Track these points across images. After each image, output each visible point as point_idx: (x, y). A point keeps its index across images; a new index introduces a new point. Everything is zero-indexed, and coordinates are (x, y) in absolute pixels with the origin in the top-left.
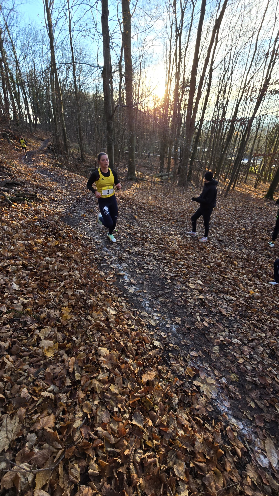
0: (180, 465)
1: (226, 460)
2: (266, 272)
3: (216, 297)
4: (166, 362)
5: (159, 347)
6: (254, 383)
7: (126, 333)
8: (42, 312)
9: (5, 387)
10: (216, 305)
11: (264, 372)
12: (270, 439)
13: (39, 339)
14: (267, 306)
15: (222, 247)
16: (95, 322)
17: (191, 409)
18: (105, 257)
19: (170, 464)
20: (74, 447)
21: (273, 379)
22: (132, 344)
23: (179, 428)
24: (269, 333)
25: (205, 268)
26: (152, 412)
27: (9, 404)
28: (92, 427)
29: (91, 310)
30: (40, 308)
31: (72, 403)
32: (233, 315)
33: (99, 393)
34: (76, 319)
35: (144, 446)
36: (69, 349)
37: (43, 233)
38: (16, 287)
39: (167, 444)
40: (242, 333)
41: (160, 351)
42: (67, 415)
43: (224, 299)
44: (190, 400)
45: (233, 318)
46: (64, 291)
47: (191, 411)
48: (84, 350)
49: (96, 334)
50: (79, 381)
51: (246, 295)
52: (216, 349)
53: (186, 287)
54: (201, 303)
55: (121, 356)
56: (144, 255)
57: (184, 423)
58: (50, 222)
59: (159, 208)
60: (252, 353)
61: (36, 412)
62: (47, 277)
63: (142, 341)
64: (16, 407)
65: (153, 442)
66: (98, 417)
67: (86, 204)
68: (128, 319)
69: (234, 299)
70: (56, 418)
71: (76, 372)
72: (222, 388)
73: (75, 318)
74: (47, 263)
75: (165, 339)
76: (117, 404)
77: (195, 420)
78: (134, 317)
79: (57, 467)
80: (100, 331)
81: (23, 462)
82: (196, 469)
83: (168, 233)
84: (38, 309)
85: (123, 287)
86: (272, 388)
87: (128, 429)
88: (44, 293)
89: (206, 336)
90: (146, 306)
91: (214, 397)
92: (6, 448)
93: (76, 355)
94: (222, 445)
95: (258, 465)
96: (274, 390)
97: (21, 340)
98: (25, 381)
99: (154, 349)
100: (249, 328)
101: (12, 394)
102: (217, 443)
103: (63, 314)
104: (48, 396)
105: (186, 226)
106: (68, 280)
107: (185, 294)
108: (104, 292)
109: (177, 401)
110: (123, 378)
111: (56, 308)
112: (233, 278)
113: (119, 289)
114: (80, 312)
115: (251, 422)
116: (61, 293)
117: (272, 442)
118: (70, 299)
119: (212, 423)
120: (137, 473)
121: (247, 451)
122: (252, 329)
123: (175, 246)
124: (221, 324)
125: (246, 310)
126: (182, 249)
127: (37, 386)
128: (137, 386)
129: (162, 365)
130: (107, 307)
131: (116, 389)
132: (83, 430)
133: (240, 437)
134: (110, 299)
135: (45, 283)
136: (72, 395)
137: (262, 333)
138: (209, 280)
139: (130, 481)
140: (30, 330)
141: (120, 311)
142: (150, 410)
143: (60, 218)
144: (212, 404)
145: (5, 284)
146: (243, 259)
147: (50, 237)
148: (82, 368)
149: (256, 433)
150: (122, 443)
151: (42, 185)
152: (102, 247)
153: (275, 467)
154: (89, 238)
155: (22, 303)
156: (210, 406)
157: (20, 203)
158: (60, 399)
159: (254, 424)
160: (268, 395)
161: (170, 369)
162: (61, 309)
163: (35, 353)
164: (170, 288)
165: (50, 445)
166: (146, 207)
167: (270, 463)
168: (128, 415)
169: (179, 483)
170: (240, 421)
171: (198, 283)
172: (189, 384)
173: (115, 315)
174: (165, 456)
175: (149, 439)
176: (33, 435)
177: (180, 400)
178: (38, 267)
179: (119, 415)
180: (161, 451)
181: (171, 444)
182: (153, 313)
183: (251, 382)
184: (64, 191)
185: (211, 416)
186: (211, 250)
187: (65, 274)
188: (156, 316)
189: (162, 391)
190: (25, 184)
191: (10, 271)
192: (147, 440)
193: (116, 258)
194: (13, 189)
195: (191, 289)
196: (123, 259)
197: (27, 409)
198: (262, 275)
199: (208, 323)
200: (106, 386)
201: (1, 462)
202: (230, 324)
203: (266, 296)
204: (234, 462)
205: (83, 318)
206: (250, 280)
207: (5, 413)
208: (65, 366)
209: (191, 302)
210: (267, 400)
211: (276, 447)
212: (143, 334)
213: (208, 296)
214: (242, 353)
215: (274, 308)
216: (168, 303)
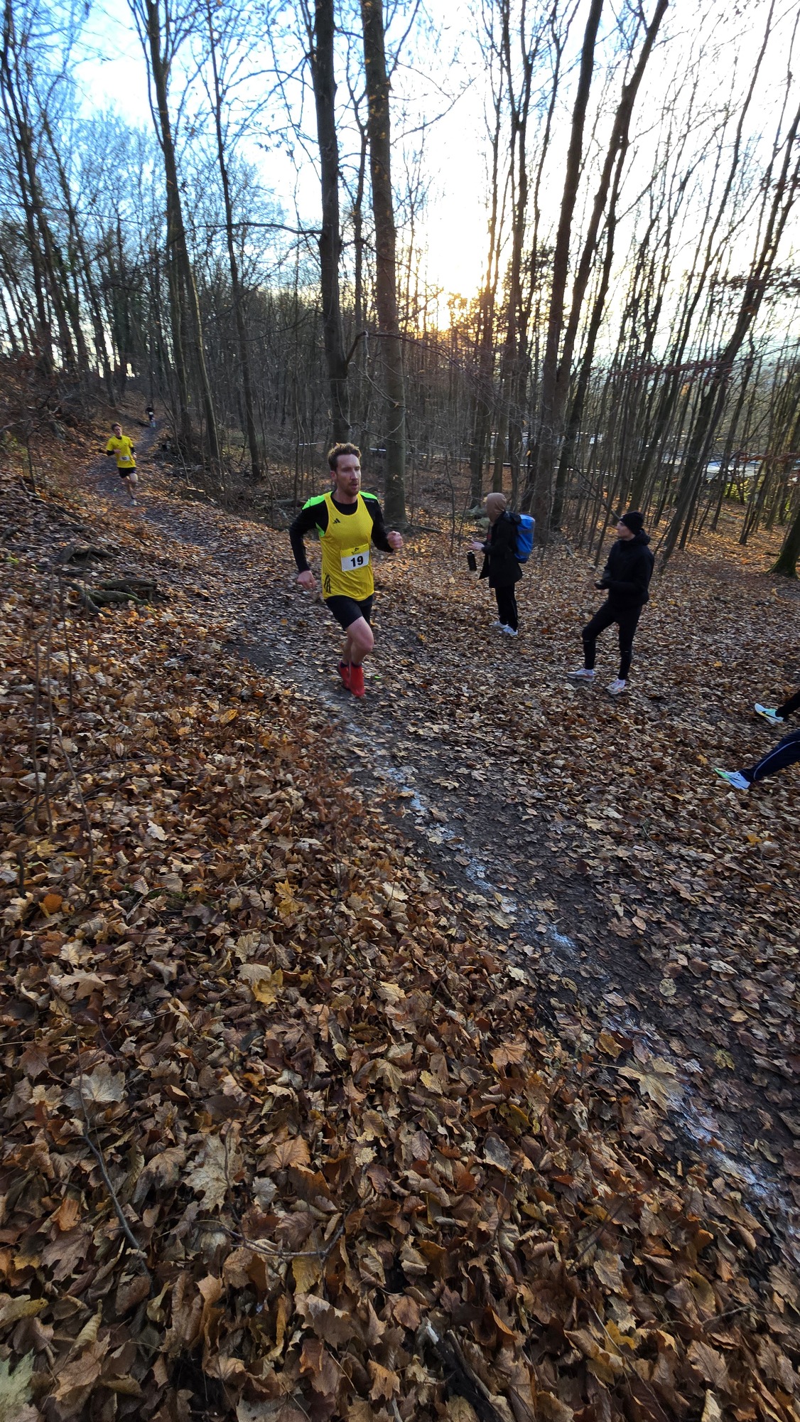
0: (610, 1262)
1: (719, 1254)
3: (659, 852)
4: (546, 1020)
5: (525, 983)
6: (777, 1073)
7: (439, 948)
8: (230, 896)
9: (182, 1073)
10: (661, 874)
14: (797, 874)
15: (663, 714)
16: (358, 919)
17: (620, 1134)
18: (356, 750)
20: (363, 1210)
22: (456, 975)
23: (597, 1178)
25: (622, 775)
26: (528, 1137)
27: (197, 1110)
28: (393, 1168)
29: (343, 888)
30: (225, 886)
31: (338, 1111)
32: (710, 900)
33: (395, 1090)
34: (313, 913)
35: (519, 1216)
36: (310, 986)
37: (191, 687)
38: (157, 831)
39: (573, 1213)
40: (735, 945)
41: (527, 994)
42: (335, 1140)
43: (682, 857)
44: (616, 1113)
45: (711, 909)
46: (270, 843)
47: (622, 1140)
48: (345, 988)
49: (365, 949)
50: (346, 1065)
51: (738, 846)
52: (668, 988)
53: (579, 826)
54: (622, 870)
55: (434, 1003)
56: (457, 743)
57: (608, 1167)
58: (201, 656)
59: (481, 609)
60: (766, 997)
61: (262, 1132)
62: (224, 806)
64: (218, 1120)
65: (540, 1207)
66: (402, 1148)
67: (287, 605)
69: (709, 857)
70: (310, 1146)
71: (334, 1041)
72: (694, 1086)
73: (308, 910)
74: (218, 768)
75: (535, 961)
76: (442, 1118)
77: (633, 1160)
79: (337, 1247)
80: (374, 942)
81: (256, 1238)
82: (649, 1271)
83: (512, 679)
84: (220, 887)
85: (411, 828)
87: (478, 1176)
88: (225, 847)
89: (643, 955)
90: (478, 878)
91: (676, 1105)
92: (221, 1202)
93: (329, 1000)
94: (706, 1220)
95: (798, 1269)
97: (196, 964)
98: (224, 1060)
99: (512, 988)
100: (755, 933)
101: (201, 1089)
102: (693, 1215)
103: (280, 900)
104: (284, 1094)
105: (559, 660)
106: (276, 813)
107: (577, 846)
108: (367, 842)
109: (585, 1115)
110: (447, 1058)
111: (261, 884)
112: (701, 800)
113: (404, 834)
114: (318, 895)
115: (777, 1167)
116: (266, 848)
118: (289, 862)
119: (676, 1170)
120: (513, 1274)
121: (769, 1236)
122: (761, 935)
123: (535, 718)
124: (680, 924)
125: (742, 887)
126: (556, 724)
127: (252, 1070)
128: (484, 1077)
129: (537, 1027)
130: (382, 882)
131: (433, 1082)
132: (373, 1175)
133: (749, 1203)
134: (386, 861)
135: (222, 820)
136: (334, 1095)
137: (788, 946)
138: (637, 808)
139: (498, 1291)
140: (213, 940)
141: (415, 893)
142: (524, 1134)
143: (223, 646)
144: (672, 1125)
145: (129, 825)
146: (722, 747)
147: (210, 700)
148: (346, 1033)
149: (788, 1194)
150: (466, 1206)
151: (162, 555)
152: (344, 722)
154: (308, 699)
155: (181, 872)
156: (667, 1128)
157: (118, 608)
158: (309, 1103)
159: (782, 1174)
161: (559, 1036)
162: (273, 887)
163: (234, 994)
164: (536, 830)
165: (309, 1203)
166: (445, 609)
168: (471, 1143)
169: (612, 1300)
170: (745, 1165)
171: (608, 817)
172: (609, 1073)
173: (404, 901)
174: (573, 1240)
175: (530, 1199)
176: (267, 1180)
177: (591, 1113)
178: (200, 779)
179: (452, 1145)
180: (560, 1227)
181: (583, 1215)
182: (499, 896)
183: (768, 1070)
184: (221, 570)
185: (672, 1153)
186: (633, 727)
187: (265, 796)
188: (508, 904)
189: (547, 1091)
190: (119, 554)
191: (136, 790)
192: (526, 1202)
193: (383, 752)
194: (93, 569)
195: (590, 831)
196: (403, 753)
197: (243, 1124)
198: (777, 791)
199: (646, 922)
200: (411, 1075)
201: (213, 1232)
202: (702, 923)
203: (793, 848)
204: (738, 1260)
205: (327, 909)
206: (745, 806)
207: (195, 1131)
208: (307, 1026)
209: (596, 867)
212: (481, 950)
213: (639, 850)
214: (740, 998)
216: (532, 869)
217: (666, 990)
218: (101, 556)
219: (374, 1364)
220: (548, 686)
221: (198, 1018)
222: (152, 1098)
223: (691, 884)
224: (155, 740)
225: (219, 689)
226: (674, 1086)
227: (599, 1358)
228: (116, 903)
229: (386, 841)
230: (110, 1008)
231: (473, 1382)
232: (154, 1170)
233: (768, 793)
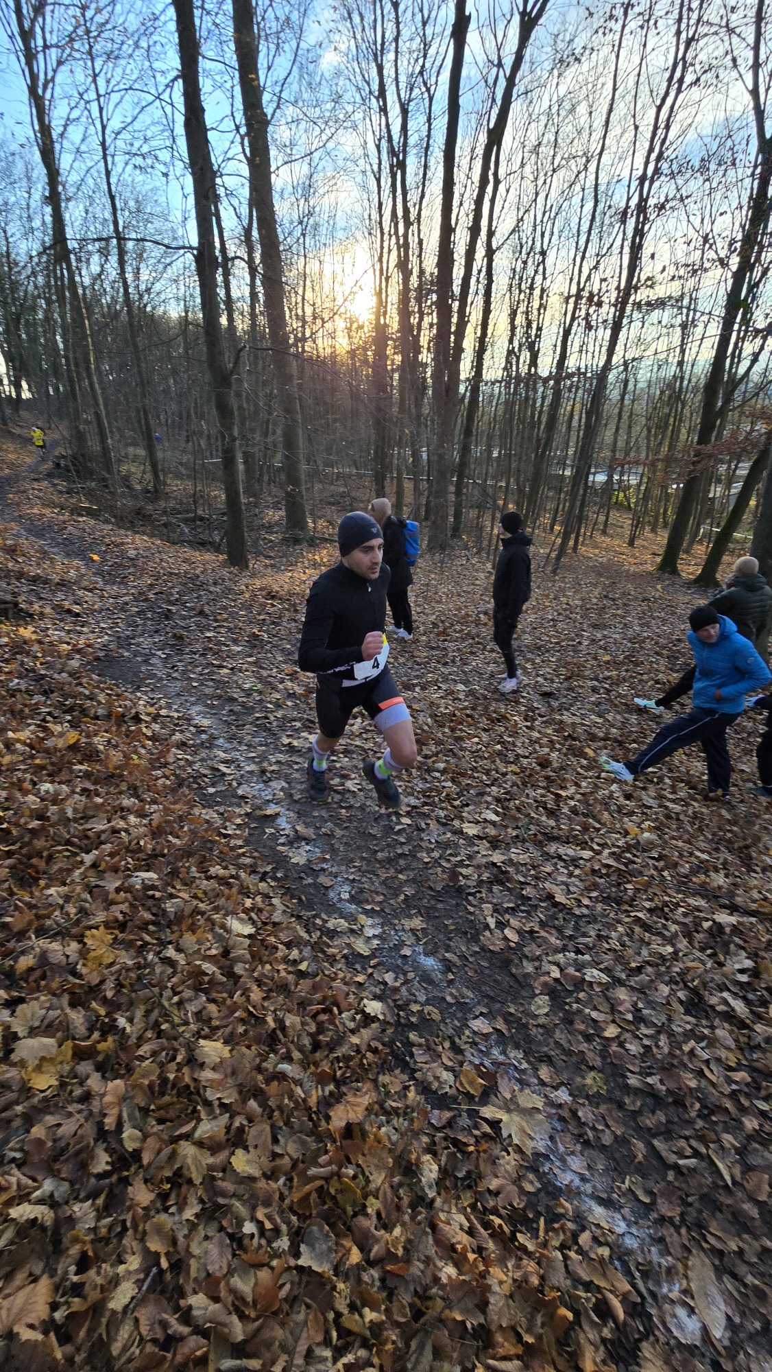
1: (582, 1337)
2: (671, 771)
3: (537, 854)
4: (400, 1060)
5: (381, 1017)
6: (651, 1093)
7: (284, 988)
8: (23, 953)
10: (537, 878)
11: (674, 1056)
12: (702, 1254)
13: (11, 1038)
14: (676, 865)
15: (553, 710)
16: (188, 964)
17: (476, 1192)
18: (222, 767)
21: (701, 1074)
22: (298, 1019)
23: (441, 1258)
24: (683, 944)
25: (504, 774)
26: (360, 1218)
28: (175, 1296)
29: (176, 928)
30: (19, 941)
31: (110, 1228)
32: (586, 902)
33: (197, 1181)
34: (130, 963)
35: (334, 1334)
36: (107, 1057)
37: (35, 709)
39: (405, 1316)
40: (609, 950)
41: (384, 1031)
42: (92, 1273)
43: (559, 857)
44: (472, 1167)
45: (585, 911)
46: (93, 881)
47: (477, 1200)
48: (154, 1054)
49: (190, 1000)
50: (137, 1155)
51: (617, 840)
52: (541, 1005)
53: (454, 832)
54: (496, 876)
55: (266, 1058)
57: (454, 1241)
58: (56, 676)
60: (640, 1005)
62: (39, 843)
63: (331, 1005)
65: (361, 1315)
66: (193, 1262)
68: (289, 945)
69: (587, 854)
70: (56, 1288)
71: (126, 1126)
72: (562, 1119)
73: (127, 959)
74: (42, 800)
75: (396, 990)
76: (253, 1209)
77: (487, 1225)
78: (306, 936)
80: (203, 991)
84: (11, 945)
85: (273, 849)
86: (699, 1100)
87: (288, 1287)
88: (31, 893)
89: (514, 970)
90: (341, 900)
91: (541, 1145)
93: (129, 1072)
94: (568, 1292)
95: (672, 1342)
96: (704, 1106)
99: (364, 1027)
100: (630, 934)
102: (552, 1288)
103: (89, 951)
104: (32, 1216)
105: (453, 661)
106: (107, 846)
107: (451, 855)
108: (216, 870)
109: (434, 1175)
110: (273, 1127)
111: (69, 935)
112: (583, 794)
113: (263, 857)
114: (142, 939)
115: (649, 1207)
116: (87, 888)
117: (707, 1261)
118: (113, 903)
119: (537, 1230)
121: (639, 1300)
122: (636, 937)
123: (422, 720)
124: (554, 931)
125: (619, 884)
126: (443, 726)
128: (314, 1146)
129: (391, 1070)
130: (226, 915)
131: (248, 1162)
132: (143, 1313)
133: (619, 1259)
134: (234, 890)
135: (34, 861)
136: (114, 1201)
137: (664, 945)
138: (518, 809)
141: (265, 924)
143: (88, 663)
144: (535, 1170)
146: (608, 739)
147: (55, 723)
148: (145, 1111)
149: (661, 1240)
150: (266, 1334)
151: (34, 571)
152: (213, 738)
153: (720, 1340)
154: (176, 715)
156: (531, 1176)
158: (71, 1221)
159: (656, 1216)
160: (689, 1122)
161: (414, 1079)
162: (83, 936)
164: (409, 841)
167: (705, 1330)
168: (286, 1239)
170: (615, 1210)
171: (485, 821)
172: (470, 1116)
173: (250, 936)
175: (353, 1307)
177: (442, 1171)
179: (260, 1246)
180: (386, 1341)
181: (418, 1315)
182: (363, 919)
183: (641, 1091)
185: (534, 1207)
186: (522, 723)
187: (99, 828)
188: (373, 926)
189: (390, 1151)
192: (346, 1311)
193: (252, 767)
195: (466, 837)
196: (274, 768)
198: (661, 779)
199: (518, 932)
200: (220, 1157)
202: (576, 928)
203: (673, 838)
204: (603, 1341)
205: (150, 957)
206: (628, 797)
208: (90, 1112)
209: (469, 876)
210: (687, 1138)
211: (719, 1279)
212: (334, 984)
213: (517, 854)
214: (613, 1009)
215: (694, 871)
216: (403, 883)
217: (539, 1007)
220: (439, 688)
226: (540, 1123)
229: (239, 866)
233: (652, 782)
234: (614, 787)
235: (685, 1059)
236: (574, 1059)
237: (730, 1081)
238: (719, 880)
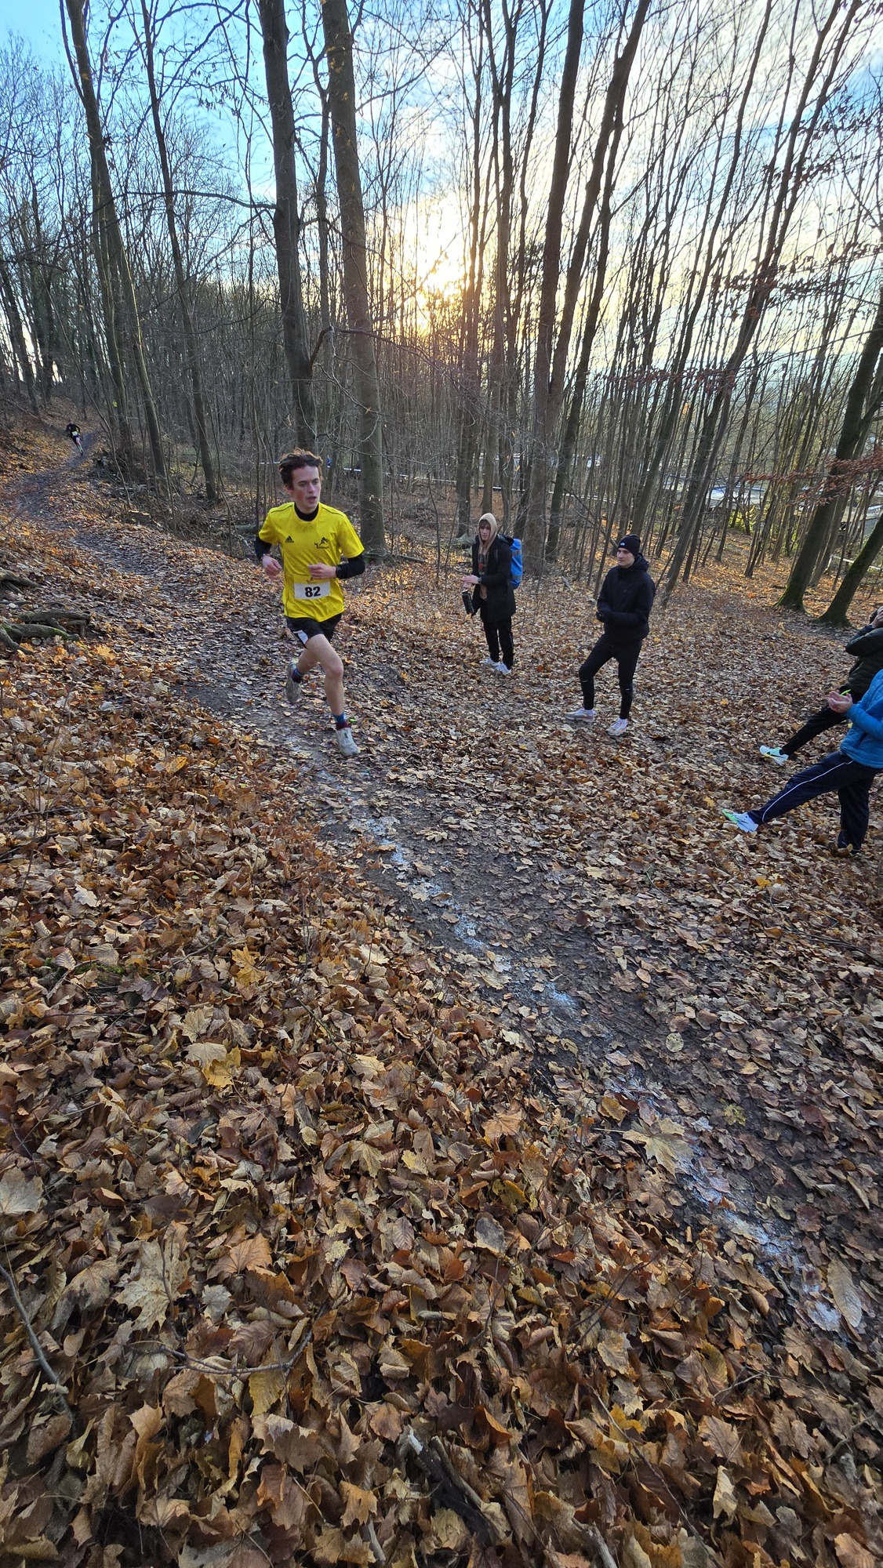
0: (614, 1341)
1: (731, 1322)
2: (796, 824)
3: (664, 899)
4: (544, 1085)
5: (520, 1047)
6: (790, 1125)
7: (424, 1014)
8: (176, 967)
9: (115, 1173)
10: (666, 923)
11: (812, 1094)
12: (841, 1263)
13: (184, 1041)
14: (808, 917)
15: (667, 756)
16: (331, 987)
17: (625, 1203)
18: (329, 800)
19: (589, 1341)
20: (334, 1312)
21: (839, 1110)
22: (443, 1043)
23: (601, 1253)
24: (819, 992)
25: (624, 820)
26: (524, 1215)
27: (134, 1215)
28: (371, 1260)
29: (313, 953)
30: (171, 956)
31: (306, 1203)
32: (718, 948)
33: (373, 1175)
34: (276, 982)
35: (515, 1302)
36: (273, 1065)
38: (88, 897)
39: (573, 1293)
40: (745, 994)
41: (523, 1059)
42: (302, 1234)
43: (688, 904)
44: (620, 1181)
45: (719, 957)
46: (227, 906)
47: (628, 1209)
48: (315, 1064)
49: (338, 1019)
50: (315, 1150)
51: (747, 890)
52: (675, 1042)
53: (579, 876)
54: (624, 919)
55: (418, 1075)
56: (443, 789)
57: (611, 1239)
59: (470, 646)
60: (777, 1046)
61: (214, 1233)
62: (170, 865)
64: (159, 1223)
65: (538, 1290)
66: (382, 1238)
67: (248, 641)
69: (716, 902)
70: (272, 1245)
71: (302, 1124)
72: (703, 1145)
73: (273, 979)
74: (163, 824)
75: (531, 1023)
76: (427, 1201)
77: (639, 1230)
79: (303, 1356)
80: (349, 1011)
81: (206, 1356)
83: (505, 722)
84: (165, 958)
85: (392, 884)
86: (837, 1133)
87: (468, 1263)
88: (171, 912)
89: (647, 1009)
90: (467, 936)
91: (685, 1168)
92: (161, 1318)
93: (295, 1078)
94: (718, 1286)
95: (814, 1329)
96: (842, 1139)
97: (134, 1046)
98: (167, 1154)
99: (506, 1054)
100: (765, 980)
101: (139, 1189)
102: (704, 1282)
103: (238, 969)
104: (240, 1188)
105: (557, 700)
106: (233, 872)
107: (576, 897)
108: (341, 901)
109: (587, 1185)
110: (433, 1134)
111: (215, 953)
112: (708, 844)
113: (385, 892)
114: (283, 962)
115: (789, 1224)
116: (222, 911)
117: (845, 1268)
118: (250, 926)
119: (685, 1237)
120: (508, 1366)
121: (783, 1297)
122: (771, 982)
123: (531, 761)
124: (687, 975)
125: (751, 933)
126: (553, 767)
127: (202, 1164)
128: (474, 1153)
129: (534, 1094)
130: (358, 944)
131: (416, 1162)
132: (347, 1271)
133: (762, 1264)
134: (365, 921)
135: (167, 882)
136: (302, 1184)
137: (800, 992)
138: (641, 854)
139: (491, 1387)
140: (154, 1017)
141: (397, 955)
142: (519, 1212)
143: (171, 687)
144: (680, 1188)
145: (51, 891)
146: (729, 789)
148: (316, 1114)
149: (802, 1251)
150: (455, 1296)
152: (315, 771)
153: (857, 1329)
154: (273, 745)
155: (116, 942)
156: (676, 1193)
157: (42, 645)
158: (271, 1196)
159: (796, 1230)
160: (828, 1153)
161: (558, 1102)
162: (229, 955)
163: (181, 1078)
164: (532, 882)
165: (270, 1309)
166: (430, 646)
167: (843, 1321)
168: (460, 1226)
169: (616, 1383)
170: (757, 1224)
171: (609, 865)
172: (613, 1139)
173: (383, 965)
174: (574, 1323)
175: (527, 1282)
176: (220, 1288)
177: (594, 1183)
178: (140, 836)
179: (438, 1230)
180: (560, 1310)
181: (585, 1294)
182: (492, 955)
183: (780, 1123)
184: (169, 602)
185: (680, 1218)
186: (636, 769)
187: (221, 854)
188: (502, 962)
189: (545, 1162)
190: (43, 583)
191: (61, 851)
192: (522, 1285)
193: (360, 802)
194: (11, 600)
195: (590, 880)
196: (382, 803)
197: (190, 1226)
198: (786, 833)
199: (650, 974)
200: (392, 1156)
201: (152, 1354)
202: (710, 972)
203: (803, 891)
204: (750, 1325)
205: (294, 978)
206: (753, 849)
207: (131, 1239)
208: (269, 1108)
209: (598, 918)
210: (826, 1166)
211: (856, 1283)
212: (471, 1014)
213: (644, 899)
214: (750, 1049)
215: (827, 924)
216: (528, 923)
217: (673, 1045)
218: (22, 585)
219: (347, 1486)
220: (545, 728)
221: (136, 1109)
222: (77, 1204)
223: (698, 931)
224: (86, 793)
225: (167, 735)
227: (604, 1447)
228: (34, 981)
229: (364, 899)
230: (25, 1104)
231: (462, 1492)
232: (78, 1289)
233: (777, 835)
234: (738, 838)
235: (824, 1097)
236: (713, 1093)
237: (868, 1118)
238: (852, 933)
